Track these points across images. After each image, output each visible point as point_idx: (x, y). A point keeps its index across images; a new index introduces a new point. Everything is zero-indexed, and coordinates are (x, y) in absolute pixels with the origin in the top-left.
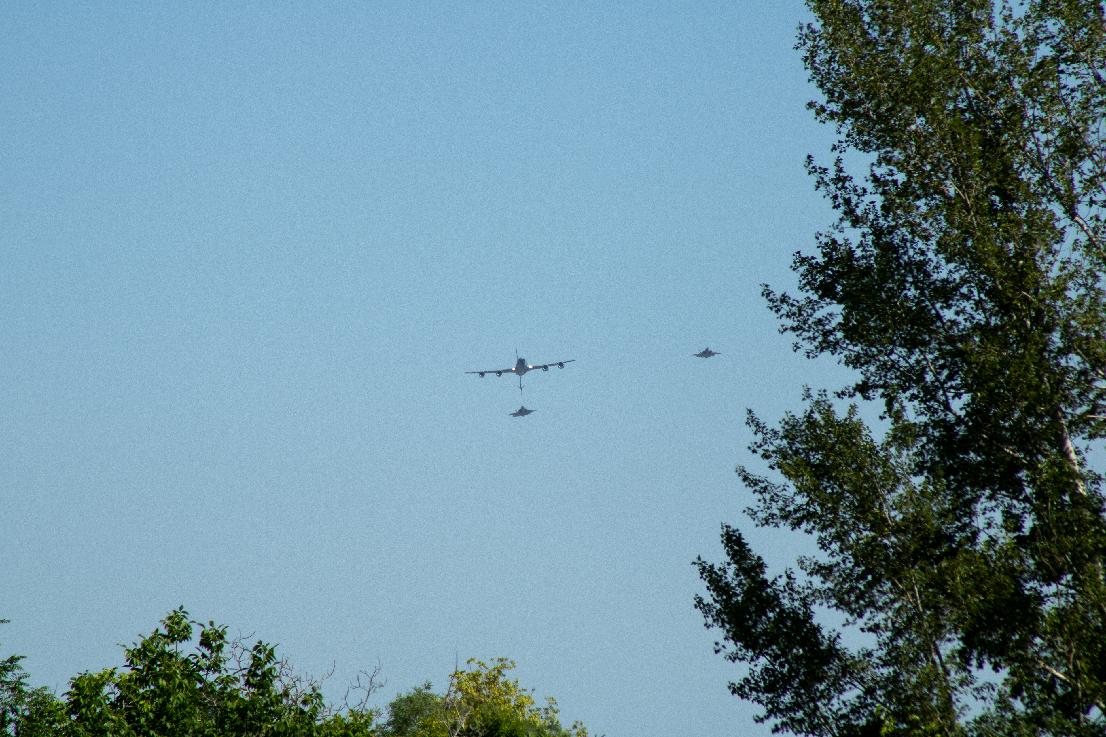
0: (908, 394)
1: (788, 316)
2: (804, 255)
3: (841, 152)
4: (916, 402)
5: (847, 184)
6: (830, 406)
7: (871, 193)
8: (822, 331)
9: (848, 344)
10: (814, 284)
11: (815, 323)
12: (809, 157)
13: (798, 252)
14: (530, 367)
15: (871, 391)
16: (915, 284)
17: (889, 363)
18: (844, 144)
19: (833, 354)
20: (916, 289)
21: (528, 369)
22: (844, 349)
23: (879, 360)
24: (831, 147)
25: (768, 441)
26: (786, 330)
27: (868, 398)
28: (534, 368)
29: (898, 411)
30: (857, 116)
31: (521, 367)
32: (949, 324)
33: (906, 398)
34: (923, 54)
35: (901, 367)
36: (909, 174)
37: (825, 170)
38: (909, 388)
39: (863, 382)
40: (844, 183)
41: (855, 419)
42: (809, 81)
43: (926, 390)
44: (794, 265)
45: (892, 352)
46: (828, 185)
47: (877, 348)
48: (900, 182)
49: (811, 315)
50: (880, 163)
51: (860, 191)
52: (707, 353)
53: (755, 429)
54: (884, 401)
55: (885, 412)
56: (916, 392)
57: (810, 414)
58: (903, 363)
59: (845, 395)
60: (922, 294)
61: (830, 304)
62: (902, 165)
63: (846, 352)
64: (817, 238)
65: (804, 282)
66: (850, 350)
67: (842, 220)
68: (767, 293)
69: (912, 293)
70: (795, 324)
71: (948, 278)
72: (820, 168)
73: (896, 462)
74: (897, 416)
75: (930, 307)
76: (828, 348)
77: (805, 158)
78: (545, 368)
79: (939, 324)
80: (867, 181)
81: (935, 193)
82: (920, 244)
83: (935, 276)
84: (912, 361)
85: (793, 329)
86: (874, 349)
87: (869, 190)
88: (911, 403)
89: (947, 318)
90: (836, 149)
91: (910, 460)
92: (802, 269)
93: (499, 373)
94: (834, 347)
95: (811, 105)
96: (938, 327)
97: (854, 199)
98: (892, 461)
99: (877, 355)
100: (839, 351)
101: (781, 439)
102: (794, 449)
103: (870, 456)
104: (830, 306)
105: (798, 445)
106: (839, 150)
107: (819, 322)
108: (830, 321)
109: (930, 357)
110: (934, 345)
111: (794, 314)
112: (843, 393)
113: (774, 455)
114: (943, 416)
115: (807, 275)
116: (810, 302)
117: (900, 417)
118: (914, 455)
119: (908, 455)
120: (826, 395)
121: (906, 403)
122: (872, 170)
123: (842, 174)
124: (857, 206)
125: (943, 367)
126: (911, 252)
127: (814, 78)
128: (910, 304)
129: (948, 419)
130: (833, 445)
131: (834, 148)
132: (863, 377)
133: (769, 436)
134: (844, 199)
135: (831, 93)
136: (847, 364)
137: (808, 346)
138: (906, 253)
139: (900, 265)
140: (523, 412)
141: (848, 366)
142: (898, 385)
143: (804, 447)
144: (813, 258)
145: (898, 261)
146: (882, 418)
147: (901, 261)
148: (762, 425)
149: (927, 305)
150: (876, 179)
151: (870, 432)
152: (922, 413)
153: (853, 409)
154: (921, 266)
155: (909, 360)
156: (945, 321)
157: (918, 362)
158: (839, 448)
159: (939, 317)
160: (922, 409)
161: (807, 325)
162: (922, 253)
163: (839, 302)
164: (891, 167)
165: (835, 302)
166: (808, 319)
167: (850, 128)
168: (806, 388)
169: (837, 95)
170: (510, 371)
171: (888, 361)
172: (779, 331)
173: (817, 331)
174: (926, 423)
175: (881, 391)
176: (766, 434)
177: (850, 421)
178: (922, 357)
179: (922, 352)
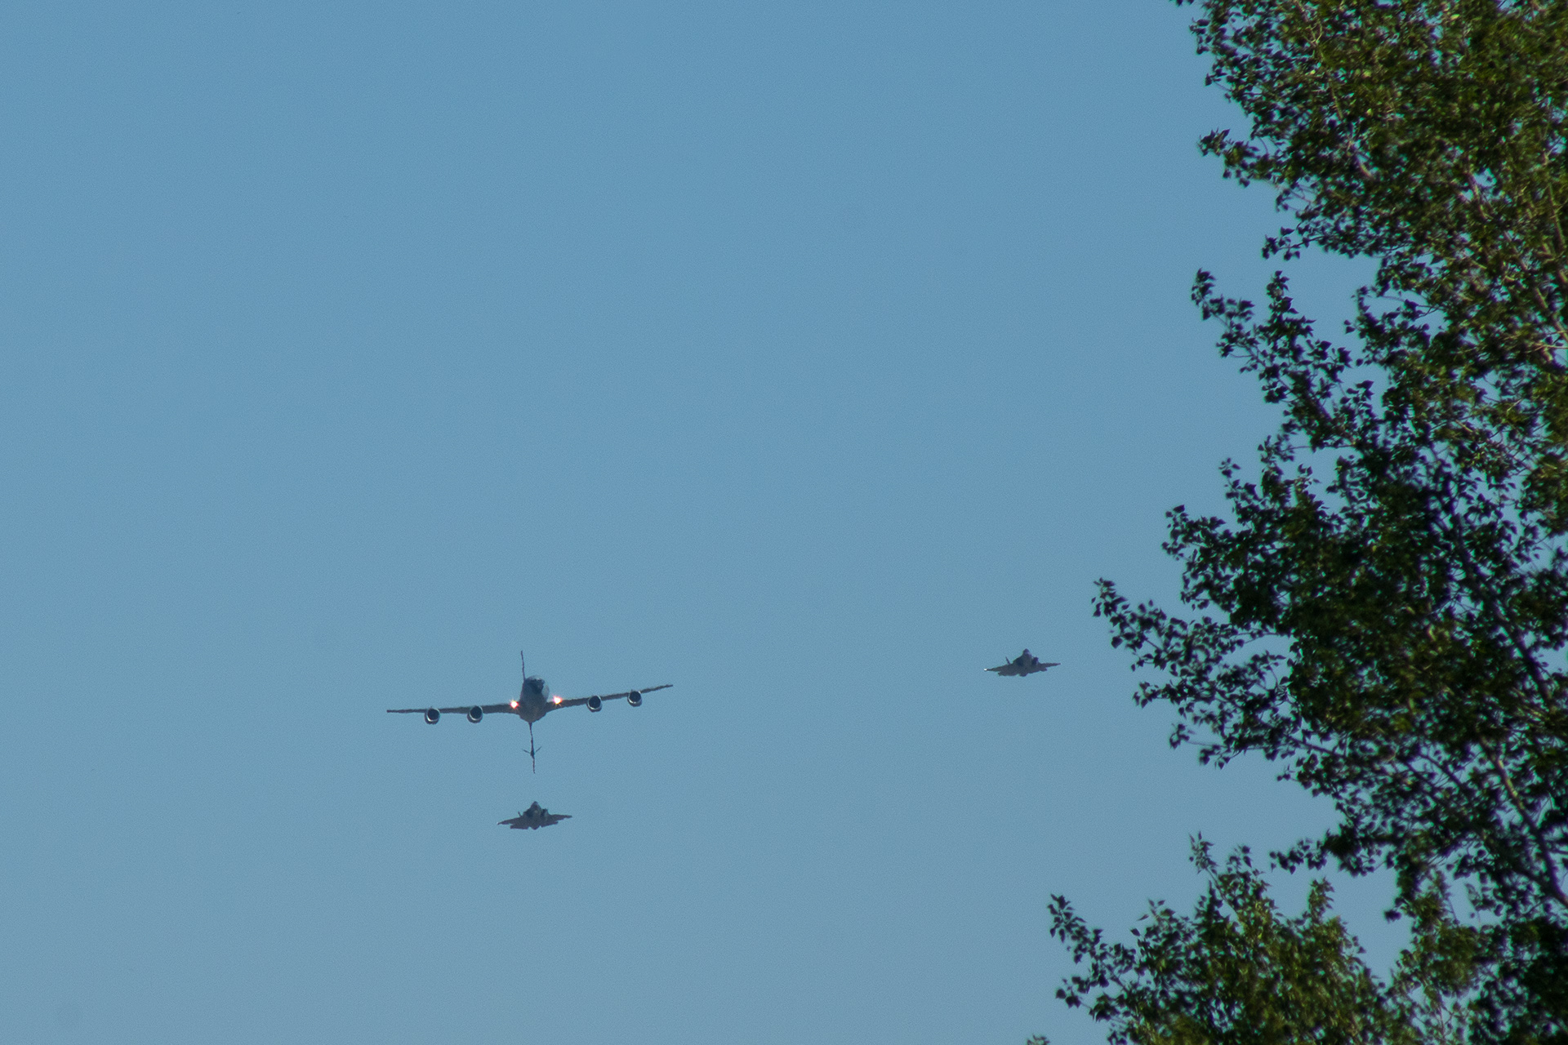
0: (1454, 857)
1: (1159, 662)
2: (1193, 516)
3: (1288, 256)
4: (1474, 878)
5: (1300, 341)
6: (1259, 890)
7: (1359, 362)
8: (1242, 698)
9: (1306, 733)
10: (1220, 588)
11: (1224, 679)
12: (1203, 276)
13: (1180, 509)
14: (557, 700)
15: (1363, 852)
16: (1472, 581)
17: (1409, 781)
18: (1295, 238)
19: (1271, 756)
20: (1475, 598)
21: (552, 706)
22: (1296, 744)
23: (1383, 772)
24: (1263, 244)
25: (1107, 975)
26: (1154, 695)
27: (1357, 870)
28: (565, 704)
29: (1432, 898)
30: (1326, 168)
31: (534, 702)
32: (1555, 685)
33: (1449, 867)
34: (1494, 18)
35: (1439, 789)
36: (1456, 313)
37: (1246, 304)
38: (1455, 844)
39: (1343, 828)
40: (1292, 338)
41: (1327, 917)
42: (1209, 81)
43: (1499, 845)
44: (1170, 541)
45: (1415, 751)
46: (1252, 342)
47: (1378, 743)
48: (1432, 333)
49: (1218, 659)
50: (1383, 283)
51: (1332, 357)
52: (1025, 664)
53: (1074, 944)
54: (1393, 874)
55: (1398, 902)
56: (1473, 852)
57: (1210, 908)
58: (1441, 780)
59: (1299, 861)
60: (1489, 609)
61: (1260, 633)
62: (1442, 291)
63: (1302, 753)
64: (1227, 473)
65: (1193, 583)
66: (1310, 747)
67: (1288, 427)
68: (1110, 604)
69: (1464, 605)
70: (1176, 681)
71: (1554, 572)
72: (1231, 302)
73: (1427, 1023)
74: (1429, 912)
75: (1509, 642)
76: (1257, 740)
77: (1192, 280)
78: (595, 703)
79: (1530, 684)
80: (1349, 330)
81: (1520, 359)
82: (1484, 489)
83: (1524, 568)
84: (1464, 776)
85: (1173, 694)
86: (1370, 745)
87: (1354, 356)
88: (1462, 880)
89: (1551, 669)
90: (1275, 250)
91: (1461, 1019)
92: (1191, 550)
93: (476, 713)
94: (1273, 739)
95: (1211, 143)
96: (1530, 693)
97: (1318, 377)
98: (1418, 1021)
99: (1377, 759)
100: (1283, 748)
101: (1140, 971)
102: (1172, 995)
103: (1362, 1010)
104: (1259, 640)
105: (1183, 986)
106: (1282, 252)
107: (1235, 677)
108: (1261, 675)
109: (1510, 766)
110: (1517, 736)
111: (1173, 656)
112: (1295, 857)
113: (1122, 1009)
114: (1539, 912)
115: (1203, 567)
116: (1211, 630)
117: (1437, 913)
118: (1470, 1006)
119: (1456, 1007)
120: (1248, 861)
121: (1449, 876)
122: (1362, 307)
123: (1286, 315)
124: (1325, 392)
125: (1539, 791)
126: (1461, 507)
127: (1219, 73)
128: (1460, 633)
129: (1552, 919)
130: (1270, 984)
131: (1271, 246)
132: (1342, 818)
133: (1109, 961)
134: (1293, 375)
135: (1263, 112)
136: (1304, 779)
137: (1206, 735)
138: (1448, 508)
139: (1433, 537)
140: (535, 817)
141: (1306, 785)
142: (1429, 834)
143: (1197, 988)
144: (1216, 522)
145: (1429, 529)
146: (1391, 915)
147: (1436, 528)
148: (1091, 936)
149: (1502, 638)
150: (1371, 328)
151: (1361, 950)
152: (1487, 904)
153: (1319, 896)
154: (1488, 541)
155: (1457, 774)
156: (1545, 677)
157: (1478, 777)
158: (1284, 990)
159: (1533, 667)
160: (1489, 894)
161: (1205, 685)
162: (1487, 508)
163: (1283, 630)
164: (1411, 296)
165: (1273, 630)
166: (1209, 668)
167: (1312, 197)
168: (1197, 842)
169: (1277, 117)
170: (505, 708)
171: (1404, 775)
172: (1136, 698)
173: (1231, 699)
174: (1497, 929)
175: (1388, 848)
176: (1103, 956)
177: (1315, 921)
178: (1489, 765)
179: (1490, 753)
